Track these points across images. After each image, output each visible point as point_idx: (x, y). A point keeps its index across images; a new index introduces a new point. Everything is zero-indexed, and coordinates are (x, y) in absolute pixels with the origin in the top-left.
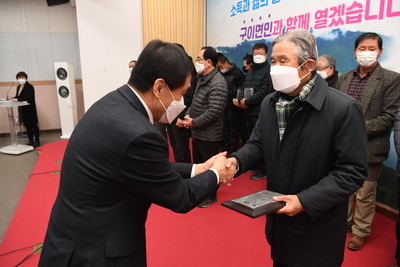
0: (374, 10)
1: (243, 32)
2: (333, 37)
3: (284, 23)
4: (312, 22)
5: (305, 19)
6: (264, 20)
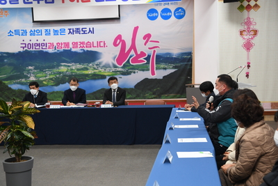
0: (95, 45)
1: (24, 45)
2: (81, 51)
3: (55, 44)
4: (71, 46)
5: (67, 44)
6: (41, 41)
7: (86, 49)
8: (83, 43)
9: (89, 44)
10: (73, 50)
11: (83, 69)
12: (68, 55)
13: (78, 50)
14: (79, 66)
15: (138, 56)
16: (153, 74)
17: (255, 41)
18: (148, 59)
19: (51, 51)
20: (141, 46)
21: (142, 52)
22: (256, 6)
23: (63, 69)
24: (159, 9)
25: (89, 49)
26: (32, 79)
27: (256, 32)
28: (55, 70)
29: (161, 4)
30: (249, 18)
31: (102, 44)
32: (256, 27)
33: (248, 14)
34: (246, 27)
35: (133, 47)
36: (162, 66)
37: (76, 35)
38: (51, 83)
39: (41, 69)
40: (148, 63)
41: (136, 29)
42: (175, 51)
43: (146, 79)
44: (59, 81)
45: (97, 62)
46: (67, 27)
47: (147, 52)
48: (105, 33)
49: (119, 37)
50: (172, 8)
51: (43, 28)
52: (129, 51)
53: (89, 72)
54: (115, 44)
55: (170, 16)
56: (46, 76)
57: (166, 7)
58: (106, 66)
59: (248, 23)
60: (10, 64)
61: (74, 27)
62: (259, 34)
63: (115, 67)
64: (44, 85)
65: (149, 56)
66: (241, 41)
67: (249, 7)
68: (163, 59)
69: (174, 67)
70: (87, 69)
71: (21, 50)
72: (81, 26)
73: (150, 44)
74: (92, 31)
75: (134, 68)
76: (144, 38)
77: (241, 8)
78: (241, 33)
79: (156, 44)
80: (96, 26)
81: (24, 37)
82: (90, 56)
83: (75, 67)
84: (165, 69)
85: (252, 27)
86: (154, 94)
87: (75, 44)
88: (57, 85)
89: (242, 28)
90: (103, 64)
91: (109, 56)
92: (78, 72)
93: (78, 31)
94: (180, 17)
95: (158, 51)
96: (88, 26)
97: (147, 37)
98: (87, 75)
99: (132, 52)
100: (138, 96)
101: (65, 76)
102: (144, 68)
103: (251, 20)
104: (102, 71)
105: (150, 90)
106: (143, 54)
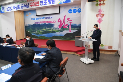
0: (53, 22)
3: (42, 22)
4: (46, 22)
5: (45, 22)
6: (38, 21)
7: (50, 23)
8: (49, 21)
9: (51, 22)
10: (47, 24)
11: (49, 29)
12: (45, 25)
13: (48, 23)
14: (48, 29)
15: (65, 25)
16: (70, 31)
17: (103, 19)
18: (68, 26)
19: (41, 24)
20: (66, 22)
21: (67, 24)
22: (104, 4)
23: (44, 29)
24: (72, 9)
25: (51, 23)
26: (37, 32)
27: (103, 15)
28: (42, 30)
29: (73, 8)
30: (100, 9)
31: (55, 22)
32: (103, 13)
33: (100, 7)
34: (99, 13)
35: (64, 22)
36: (73, 29)
37: (47, 19)
38: (41, 33)
39: (38, 29)
40: (68, 28)
41: (65, 16)
42: (78, 24)
43: (68, 33)
44: (43, 33)
45: (53, 27)
46: (45, 17)
47: (69, 24)
48: (55, 18)
49: (60, 19)
50: (77, 9)
51: (39, 17)
52: (63, 24)
53: (51, 30)
54: (58, 22)
55: (76, 12)
56: (40, 31)
57: (75, 8)
58: (56, 29)
59: (100, 11)
60: (31, 28)
61: (47, 16)
62: (105, 16)
63: (58, 29)
64: (39, 34)
65: (69, 25)
66: (97, 19)
67: (100, 4)
68: (74, 27)
69: (77, 29)
70: (50, 29)
71: (34, 24)
72: (49, 16)
73: (69, 21)
74: (52, 18)
75: (64, 29)
76: (67, 19)
77: (97, 5)
78: (97, 15)
79: (71, 21)
80: (53, 16)
81: (34, 20)
82: (51, 25)
83: (47, 29)
84: (74, 30)
85: (101, 13)
86: (70, 38)
87: (47, 22)
88: (42, 34)
89: (97, 13)
90: (55, 28)
91: (56, 25)
92: (48, 30)
93: (48, 18)
94: (79, 12)
95: (72, 24)
96: (51, 16)
97: (68, 19)
98: (50, 31)
99: (64, 24)
100: (65, 39)
101: (44, 31)
102: (67, 30)
103: (101, 10)
104: (54, 30)
105: (69, 37)
106: (67, 25)
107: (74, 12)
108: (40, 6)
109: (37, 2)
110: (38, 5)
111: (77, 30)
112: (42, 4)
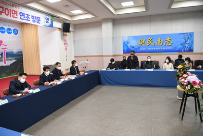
16: (5, 63)
18: (2, 55)
24: (6, 28)
29: (6, 25)
33: (65, 38)
36: (9, 59)
40: (2, 57)
42: (15, 51)
43: (2, 66)
47: (1, 51)
50: (12, 29)
55: (11, 33)
57: (9, 27)
62: (68, 45)
65: (2, 53)
68: (10, 55)
69: (15, 59)
73: (2, 47)
78: (64, 44)
79: (5, 47)
84: (11, 60)
86: (7, 74)
89: (64, 42)
94: (16, 34)
95: (7, 51)
97: (1, 42)
105: (4, 72)
107: (8, 32)
108: (19, 20)
109: (14, 11)
110: (15, 16)
111: (15, 61)
112: (23, 17)
